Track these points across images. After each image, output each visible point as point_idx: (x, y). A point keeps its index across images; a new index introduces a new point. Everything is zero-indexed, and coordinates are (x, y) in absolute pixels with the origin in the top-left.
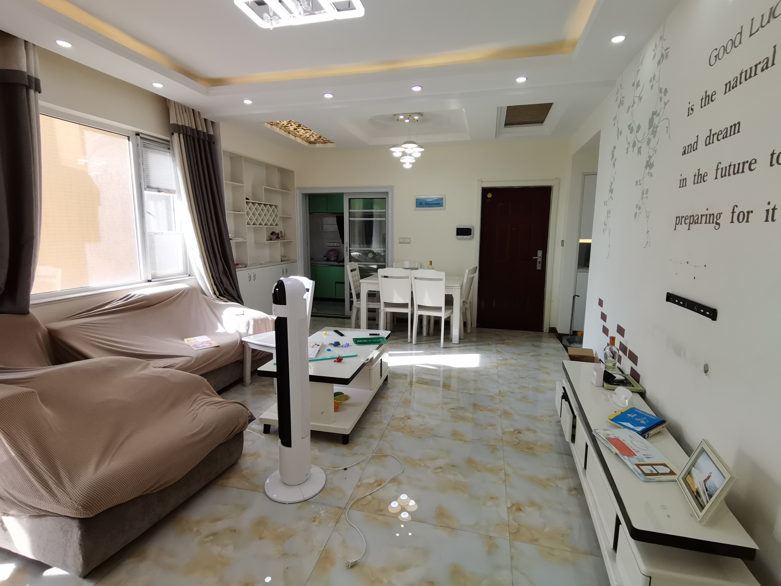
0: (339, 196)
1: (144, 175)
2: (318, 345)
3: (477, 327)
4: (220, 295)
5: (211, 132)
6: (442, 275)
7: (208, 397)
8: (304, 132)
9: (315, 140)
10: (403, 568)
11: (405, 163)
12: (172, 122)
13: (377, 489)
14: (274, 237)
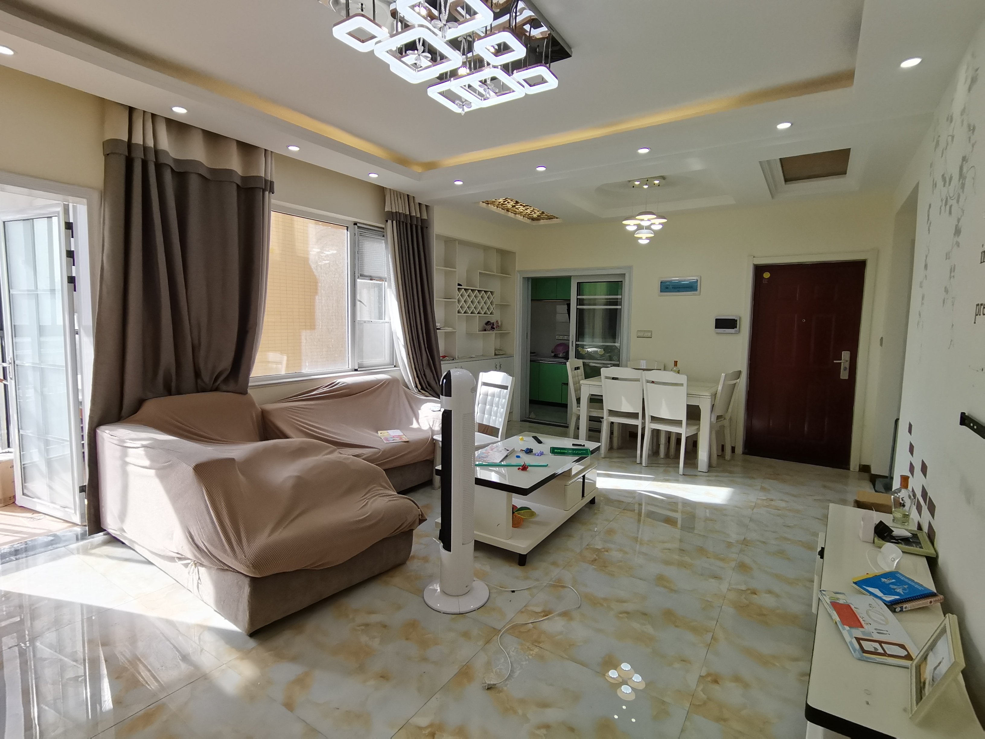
0: (568, 279)
1: (358, 263)
2: (508, 450)
3: (744, 453)
4: (421, 389)
5: (425, 217)
6: (682, 379)
7: (383, 489)
8: (524, 209)
9: (538, 216)
10: (544, 705)
11: (641, 238)
12: (386, 210)
13: (542, 619)
14: (489, 327)
